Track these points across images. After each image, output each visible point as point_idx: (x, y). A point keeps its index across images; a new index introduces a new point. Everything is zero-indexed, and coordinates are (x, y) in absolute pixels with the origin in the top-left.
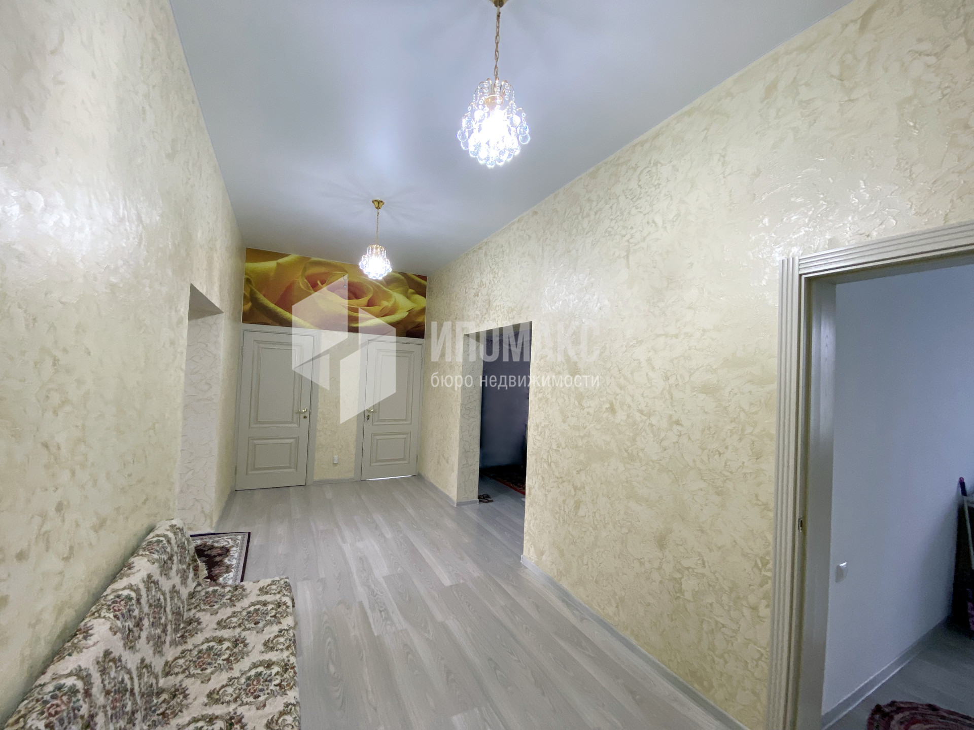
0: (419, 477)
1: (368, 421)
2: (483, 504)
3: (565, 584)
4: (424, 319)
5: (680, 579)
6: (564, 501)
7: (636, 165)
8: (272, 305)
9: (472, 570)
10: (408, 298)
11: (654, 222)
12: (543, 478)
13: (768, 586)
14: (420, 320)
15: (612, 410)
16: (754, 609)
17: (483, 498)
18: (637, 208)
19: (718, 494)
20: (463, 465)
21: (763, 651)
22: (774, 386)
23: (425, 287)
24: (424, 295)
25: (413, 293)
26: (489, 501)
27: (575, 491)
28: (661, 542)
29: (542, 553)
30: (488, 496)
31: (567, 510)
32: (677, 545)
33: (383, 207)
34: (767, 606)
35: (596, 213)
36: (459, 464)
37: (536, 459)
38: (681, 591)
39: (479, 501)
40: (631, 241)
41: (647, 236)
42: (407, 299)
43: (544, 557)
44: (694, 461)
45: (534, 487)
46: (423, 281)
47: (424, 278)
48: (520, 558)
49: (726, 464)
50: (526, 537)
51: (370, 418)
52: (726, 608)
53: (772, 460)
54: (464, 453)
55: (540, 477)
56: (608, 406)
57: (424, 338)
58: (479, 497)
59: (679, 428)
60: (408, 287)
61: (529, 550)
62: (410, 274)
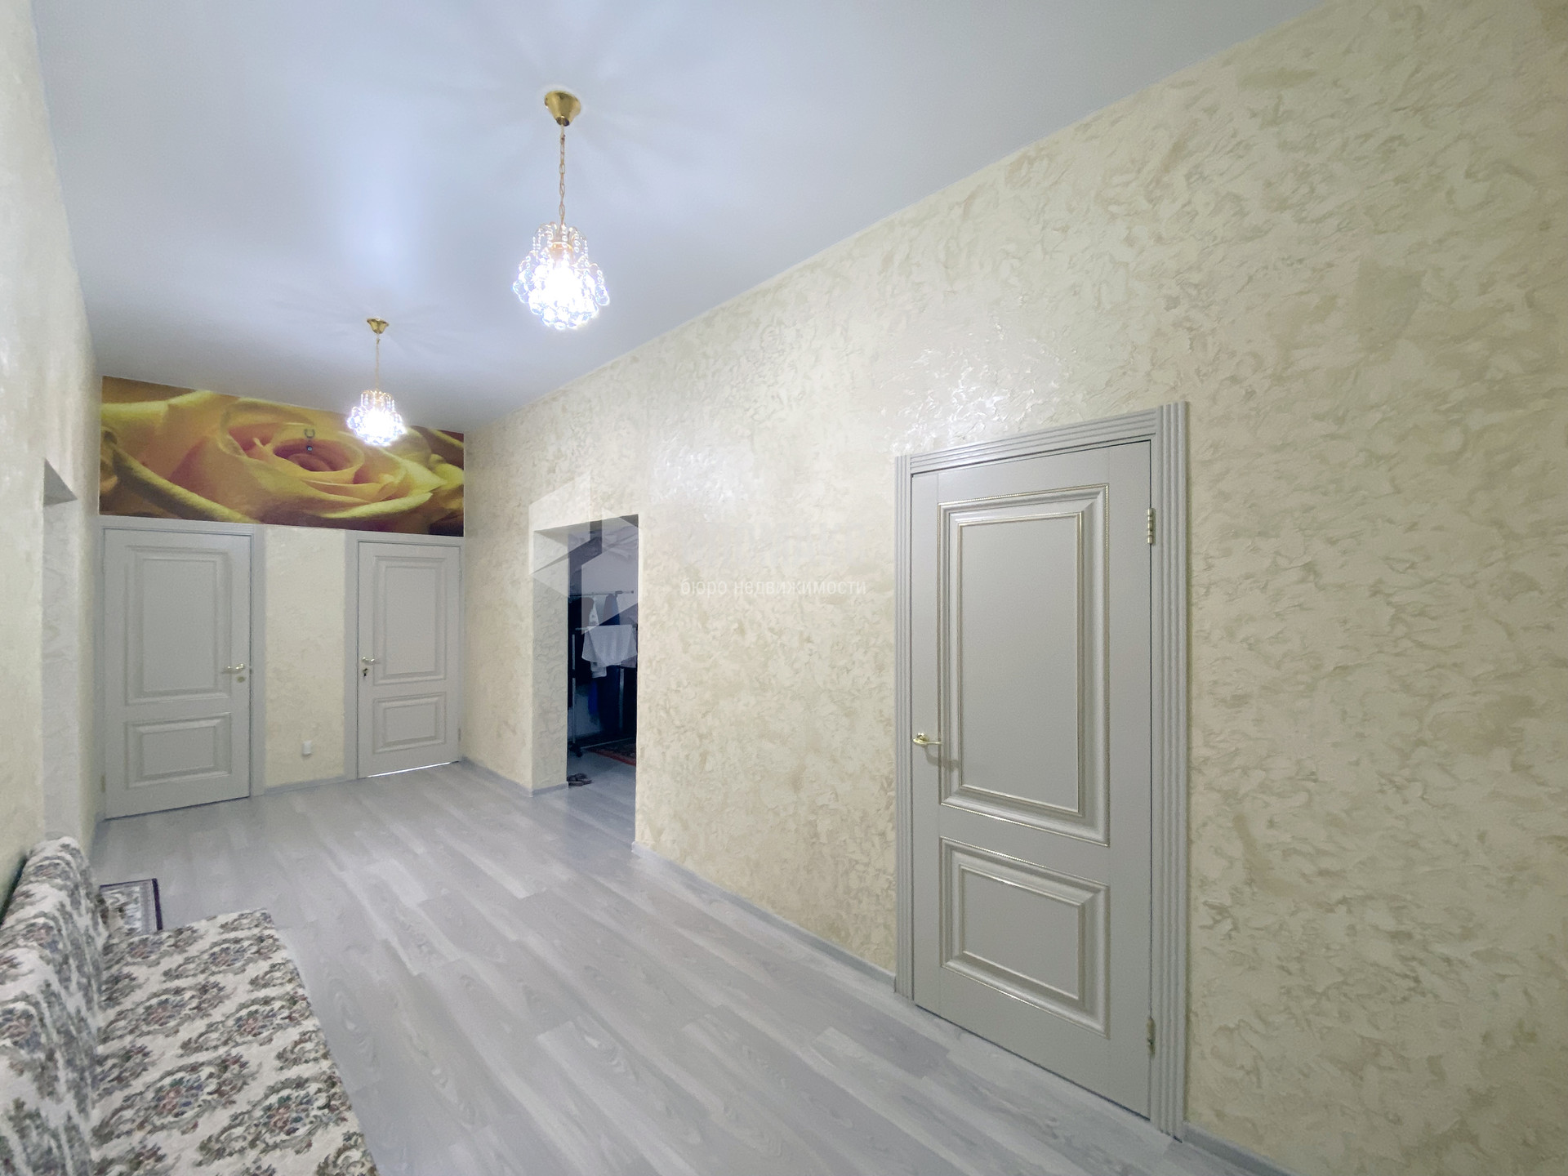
0: (464, 763)
1: (364, 679)
2: (575, 789)
3: (689, 865)
4: (461, 504)
5: (815, 821)
6: (687, 757)
7: (758, 319)
8: (162, 482)
9: (560, 873)
10: (431, 469)
11: (778, 396)
12: (660, 732)
13: (893, 808)
14: (453, 505)
15: (741, 631)
16: (883, 834)
17: (575, 780)
18: (760, 377)
19: (846, 715)
20: (541, 733)
21: (891, 879)
22: (891, 593)
23: (461, 451)
24: (460, 465)
25: (440, 462)
26: (585, 783)
27: (701, 740)
28: (796, 783)
29: (660, 832)
30: (584, 776)
31: (691, 768)
32: (812, 782)
33: (386, 332)
34: (893, 828)
35: (714, 374)
36: (534, 733)
37: (649, 708)
38: (816, 835)
39: (570, 784)
40: (756, 417)
41: (773, 413)
42: (429, 472)
43: (663, 838)
44: (825, 683)
45: (647, 745)
46: (456, 442)
47: (460, 437)
48: (630, 847)
49: (853, 681)
50: (638, 817)
51: (369, 674)
52: (858, 841)
53: (892, 672)
54: (542, 715)
55: (655, 730)
56: (736, 625)
57: (462, 535)
58: (569, 779)
59: (810, 645)
60: (429, 451)
61: (643, 834)
62: (434, 429)
